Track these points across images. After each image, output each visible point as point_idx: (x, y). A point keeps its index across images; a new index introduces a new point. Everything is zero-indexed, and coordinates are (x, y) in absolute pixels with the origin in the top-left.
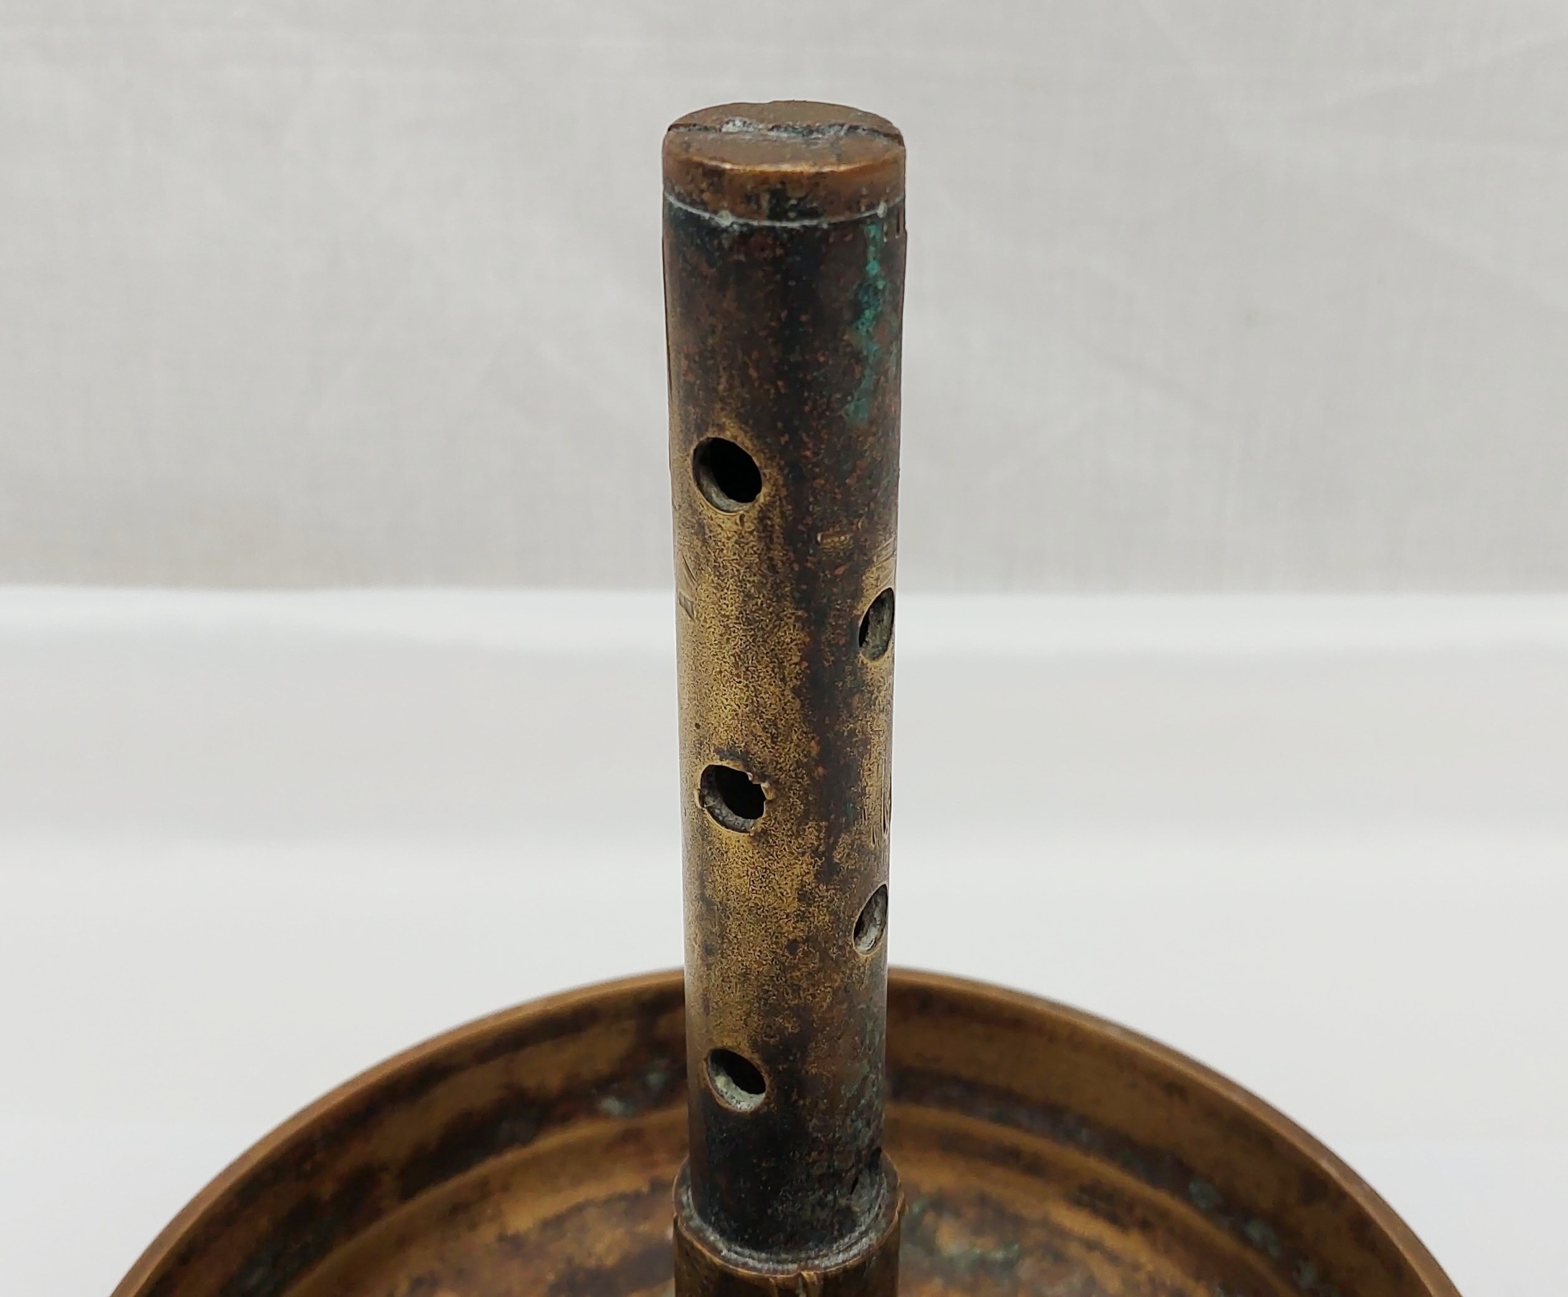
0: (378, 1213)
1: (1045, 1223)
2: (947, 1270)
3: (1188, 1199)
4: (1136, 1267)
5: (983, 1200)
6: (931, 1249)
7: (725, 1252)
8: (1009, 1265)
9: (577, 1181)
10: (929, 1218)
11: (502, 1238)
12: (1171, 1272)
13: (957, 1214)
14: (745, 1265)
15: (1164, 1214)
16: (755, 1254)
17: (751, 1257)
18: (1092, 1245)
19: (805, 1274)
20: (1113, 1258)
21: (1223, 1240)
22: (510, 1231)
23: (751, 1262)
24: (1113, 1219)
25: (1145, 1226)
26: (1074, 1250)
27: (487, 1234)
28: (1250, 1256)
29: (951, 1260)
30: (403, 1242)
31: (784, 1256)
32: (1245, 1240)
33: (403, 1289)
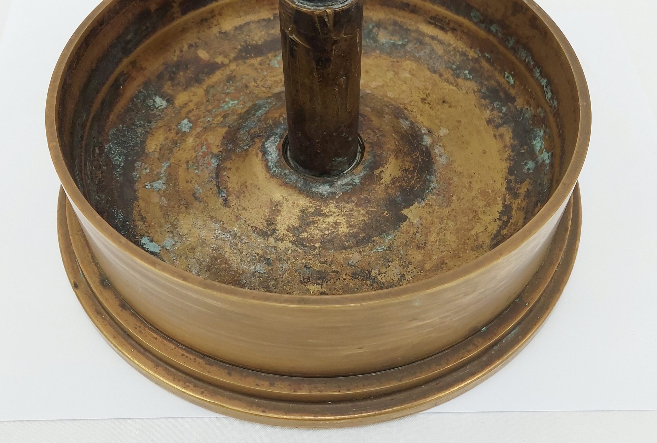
0: (173, 19)
1: (417, 31)
2: (381, 48)
3: (470, 19)
4: (449, 45)
5: (395, 23)
6: (376, 41)
7: (297, 3)
8: (403, 46)
9: (246, 13)
10: (375, 30)
11: (220, 33)
12: (461, 46)
13: (386, 28)
14: (305, 7)
15: (460, 25)
17: (307, 4)
18: (433, 38)
19: (327, 10)
20: (441, 42)
21: (482, 33)
22: (223, 31)
23: (307, 6)
24: (442, 29)
25: (453, 30)
26: (427, 40)
27: (215, 30)
28: (491, 38)
29: (383, 44)
30: (184, 30)
31: (319, 4)
32: (489, 31)
33: (185, 48)
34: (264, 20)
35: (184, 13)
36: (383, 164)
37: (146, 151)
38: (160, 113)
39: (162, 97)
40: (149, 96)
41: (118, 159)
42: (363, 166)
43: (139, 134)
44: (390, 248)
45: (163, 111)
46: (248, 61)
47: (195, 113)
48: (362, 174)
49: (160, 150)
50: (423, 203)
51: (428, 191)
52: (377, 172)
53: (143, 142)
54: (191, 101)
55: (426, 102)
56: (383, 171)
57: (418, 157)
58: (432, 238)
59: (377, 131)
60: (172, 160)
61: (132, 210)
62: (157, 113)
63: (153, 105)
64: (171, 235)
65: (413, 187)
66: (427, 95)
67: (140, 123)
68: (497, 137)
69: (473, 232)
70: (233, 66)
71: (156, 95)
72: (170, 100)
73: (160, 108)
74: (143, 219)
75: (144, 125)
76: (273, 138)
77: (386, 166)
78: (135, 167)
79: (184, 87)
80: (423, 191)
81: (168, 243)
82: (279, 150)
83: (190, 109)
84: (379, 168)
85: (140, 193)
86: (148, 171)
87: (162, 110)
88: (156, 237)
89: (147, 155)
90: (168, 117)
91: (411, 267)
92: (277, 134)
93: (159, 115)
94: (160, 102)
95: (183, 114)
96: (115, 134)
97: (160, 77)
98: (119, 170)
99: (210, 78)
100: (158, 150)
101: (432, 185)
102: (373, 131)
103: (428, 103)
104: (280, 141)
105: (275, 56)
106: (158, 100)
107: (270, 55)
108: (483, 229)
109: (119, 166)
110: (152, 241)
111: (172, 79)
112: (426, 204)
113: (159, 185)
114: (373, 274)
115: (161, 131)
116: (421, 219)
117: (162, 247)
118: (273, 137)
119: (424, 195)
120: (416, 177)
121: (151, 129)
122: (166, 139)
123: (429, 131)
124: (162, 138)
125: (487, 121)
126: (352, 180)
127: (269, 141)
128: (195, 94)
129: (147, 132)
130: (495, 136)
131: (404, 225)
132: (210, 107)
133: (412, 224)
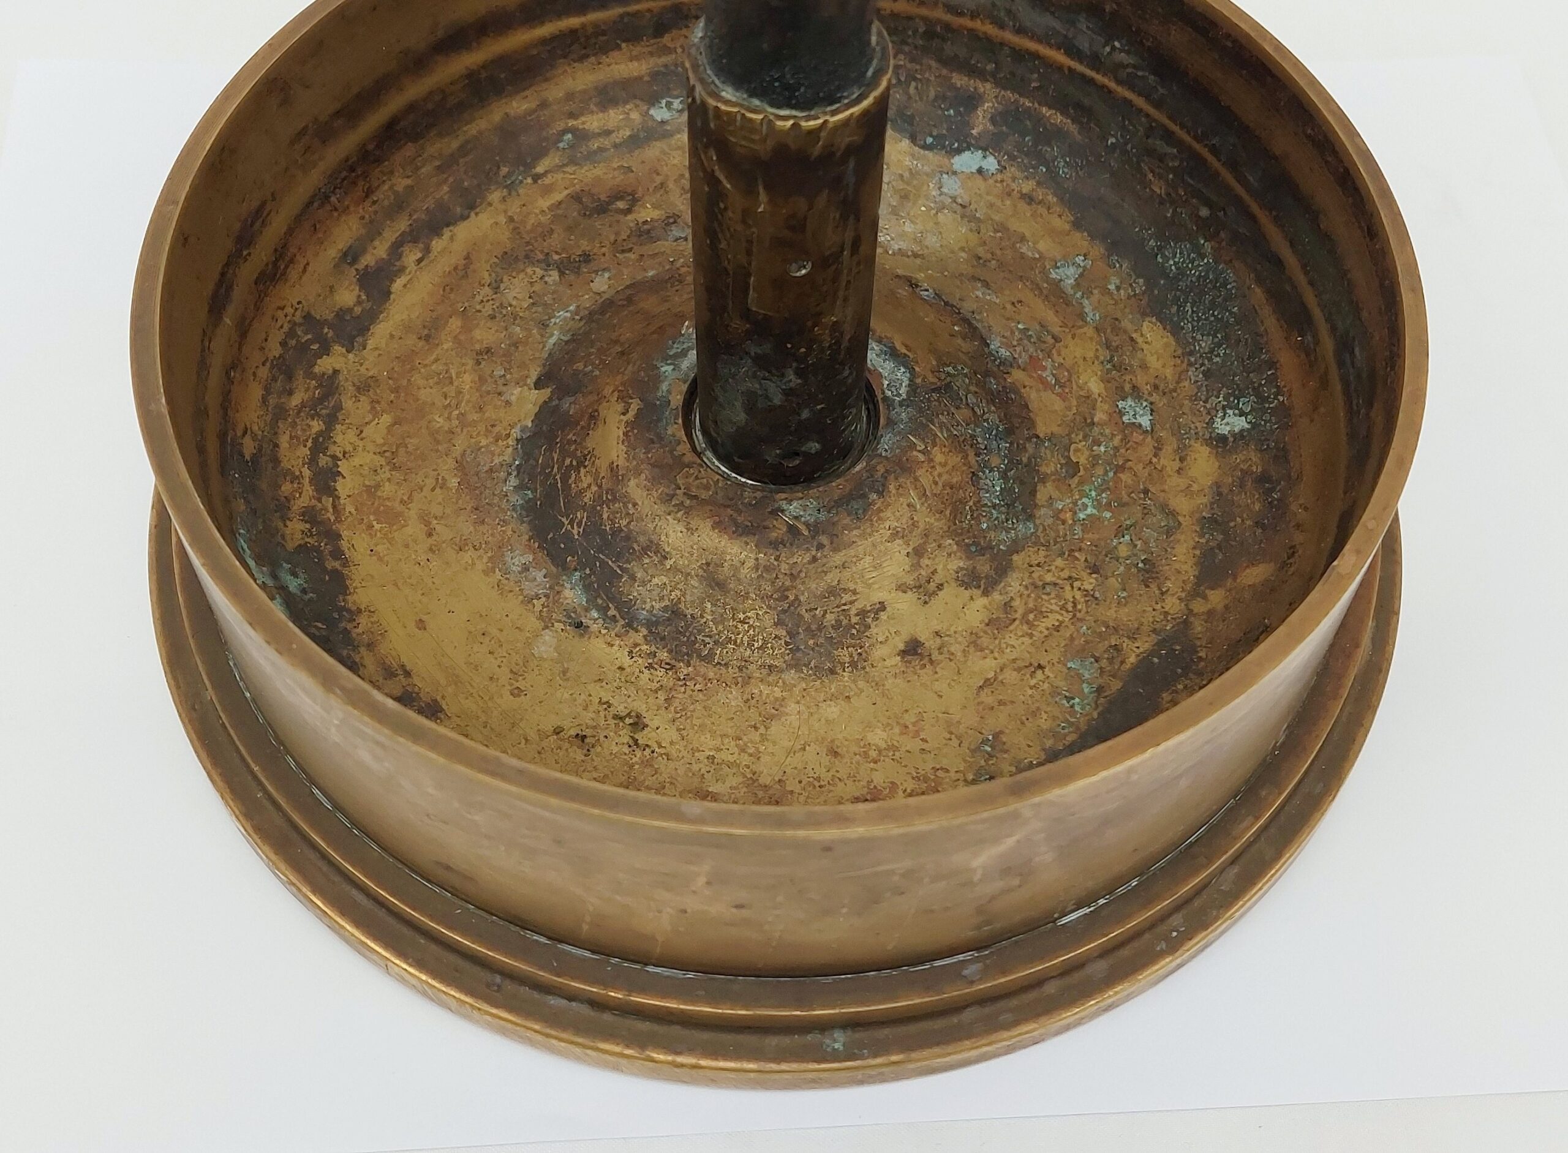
36: (633, 428)
37: (1154, 320)
38: (1208, 406)
39: (1240, 436)
40: (1259, 410)
41: (1174, 259)
42: (673, 405)
43: (1199, 337)
44: (544, 325)
45: (1209, 413)
46: (1154, 638)
48: (664, 387)
49: (1132, 339)
50: (516, 433)
51: (517, 463)
52: (635, 405)
53: (1176, 331)
54: (1179, 471)
55: (628, 721)
56: (624, 414)
57: (571, 523)
58: (467, 380)
59: (688, 502)
60: (1089, 331)
61: (1061, 199)
62: (1213, 400)
63: (1237, 407)
64: (959, 201)
65: (550, 449)
66: (636, 741)
67: (1218, 355)
68: (400, 672)
69: (386, 419)
70: (1173, 605)
71: (1254, 426)
72: (1220, 443)
73: (1220, 414)
74: (1029, 199)
75: (1210, 360)
76: (903, 391)
77: (623, 429)
78: (1138, 277)
79: (1225, 491)
80: (527, 456)
81: (952, 185)
83: (1162, 454)
84: (637, 416)
85: (1080, 239)
86: (1112, 287)
87: (1211, 414)
88: (979, 181)
89: (1144, 315)
90: (1186, 410)
91: (488, 310)
92: (901, 404)
93: (1206, 402)
94: (1232, 423)
97: (1281, 455)
98: (1152, 243)
99: (1194, 548)
100: (1134, 335)
101: (513, 481)
102: (696, 497)
103: (622, 719)
104: (883, 393)
105: (1100, 690)
106: (1240, 423)
107: (1116, 685)
108: (368, 431)
109: (1160, 248)
110: (980, 171)
111: (1263, 479)
112: (508, 436)
113: (1068, 275)
114: (555, 275)
115: (1169, 372)
116: (508, 403)
117: (955, 173)
118: (904, 396)
119: (521, 451)
120: (555, 470)
121: (1190, 364)
122: (1144, 366)
123: (579, 625)
124: (1154, 363)
125: (442, 710)
127: (906, 382)
128: (1187, 491)
129: (1191, 353)
130: (408, 674)
131: (534, 374)
132: (1125, 477)
133: (520, 382)
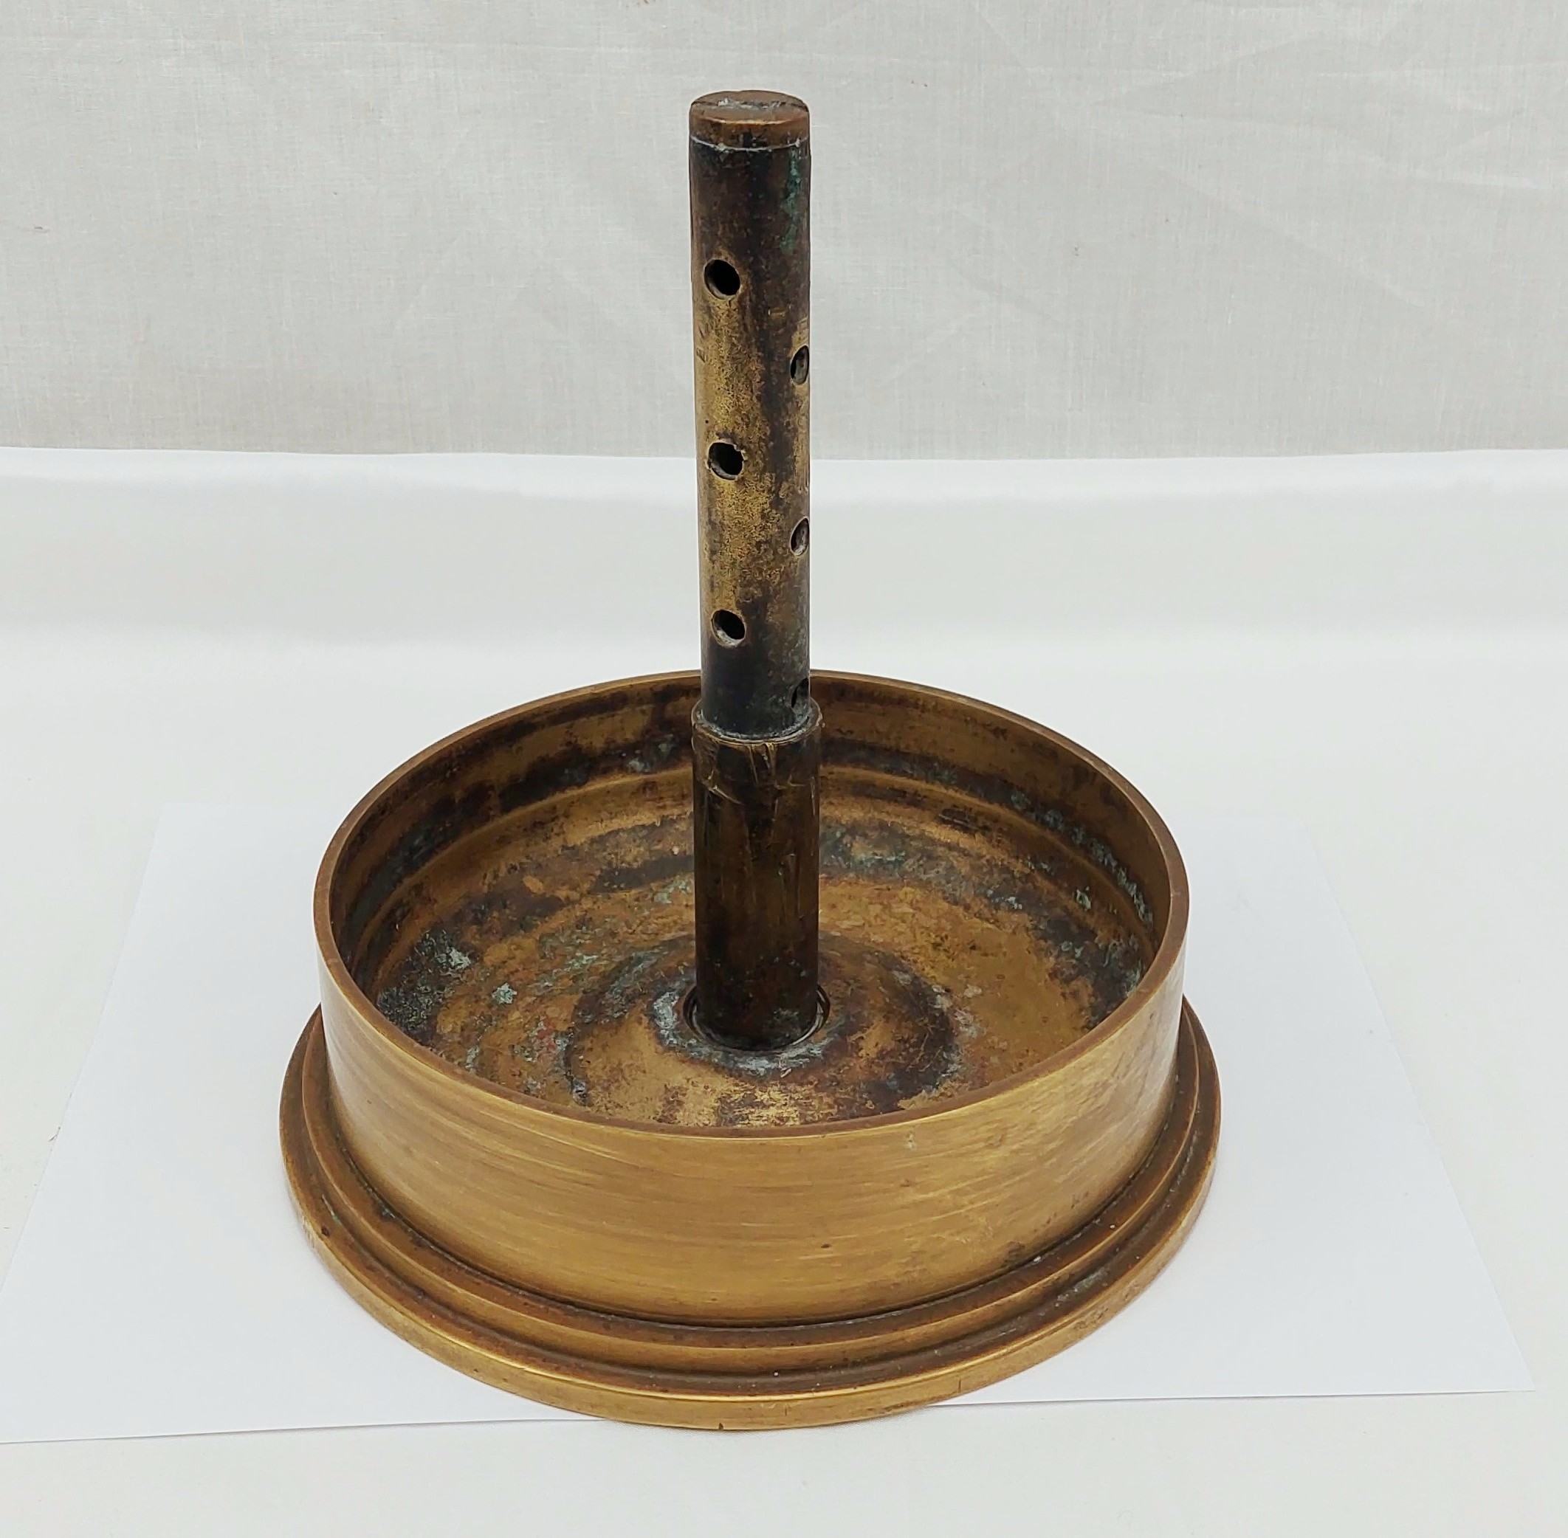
0: (488, 819)
1: (921, 837)
2: (859, 867)
3: (1010, 806)
4: (980, 857)
5: (882, 826)
6: (848, 857)
7: (722, 736)
8: (898, 863)
10: (847, 839)
11: (564, 847)
12: (1000, 856)
13: (865, 836)
15: (996, 820)
16: (739, 736)
17: (738, 738)
18: (950, 847)
19: (767, 744)
20: (964, 853)
21: (1032, 829)
22: (570, 845)
23: (737, 740)
24: (965, 829)
25: (985, 829)
26: (940, 850)
27: (556, 843)
28: (1049, 836)
29: (861, 862)
30: (504, 841)
31: (755, 736)
32: (1044, 824)
33: (504, 870)
34: (643, 826)
35: (506, 809)
36: (863, 1027)
37: (438, 1031)
38: (460, 976)
39: (462, 950)
40: (440, 948)
42: (826, 1031)
43: (424, 1005)
45: (463, 973)
46: (612, 895)
47: (520, 975)
48: (825, 1042)
49: (462, 1030)
50: (935, 1093)
51: (944, 1075)
52: (852, 1039)
53: (432, 1018)
54: (514, 958)
55: (941, 948)
56: (862, 1038)
57: (926, 1025)
59: (851, 981)
60: (485, 1045)
62: (454, 975)
63: (447, 962)
65: (917, 1067)
66: (942, 939)
67: (426, 989)
68: (1067, 995)
70: (587, 904)
71: (451, 946)
72: (475, 956)
73: (459, 967)
75: (432, 992)
76: (666, 996)
77: (868, 1031)
79: (498, 936)
80: (936, 1075)
82: (679, 1013)
83: (512, 970)
84: (855, 1033)
87: (462, 972)
89: (440, 1037)
90: (474, 982)
92: (674, 990)
93: (458, 978)
94: (458, 958)
95: (501, 978)
96: (386, 1001)
97: (458, 917)
99: (546, 922)
100: (459, 1030)
101: (952, 1068)
102: (845, 982)
103: (945, 950)
104: (679, 1000)
105: (664, 887)
106: (455, 954)
107: (653, 885)
111: (478, 922)
112: (942, 1094)
115: (462, 1003)
118: (668, 993)
119: (938, 1080)
120: (921, 1054)
121: (444, 999)
122: (472, 1014)
123: (947, 991)
124: (464, 1012)
125: (1050, 975)
126: (809, 1050)
127: (659, 1000)
128: (519, 947)
129: (438, 1003)
130: (1063, 995)
132: (548, 967)
